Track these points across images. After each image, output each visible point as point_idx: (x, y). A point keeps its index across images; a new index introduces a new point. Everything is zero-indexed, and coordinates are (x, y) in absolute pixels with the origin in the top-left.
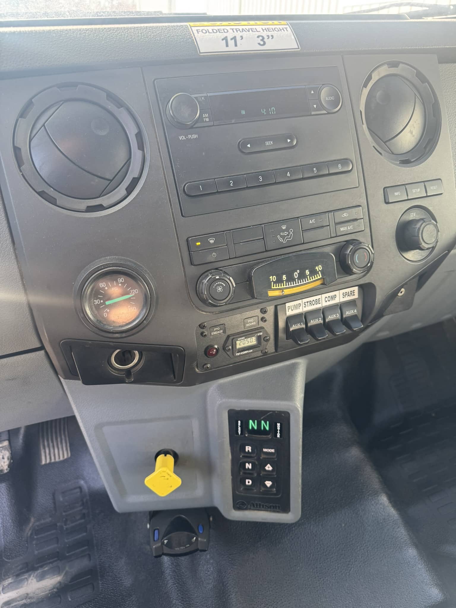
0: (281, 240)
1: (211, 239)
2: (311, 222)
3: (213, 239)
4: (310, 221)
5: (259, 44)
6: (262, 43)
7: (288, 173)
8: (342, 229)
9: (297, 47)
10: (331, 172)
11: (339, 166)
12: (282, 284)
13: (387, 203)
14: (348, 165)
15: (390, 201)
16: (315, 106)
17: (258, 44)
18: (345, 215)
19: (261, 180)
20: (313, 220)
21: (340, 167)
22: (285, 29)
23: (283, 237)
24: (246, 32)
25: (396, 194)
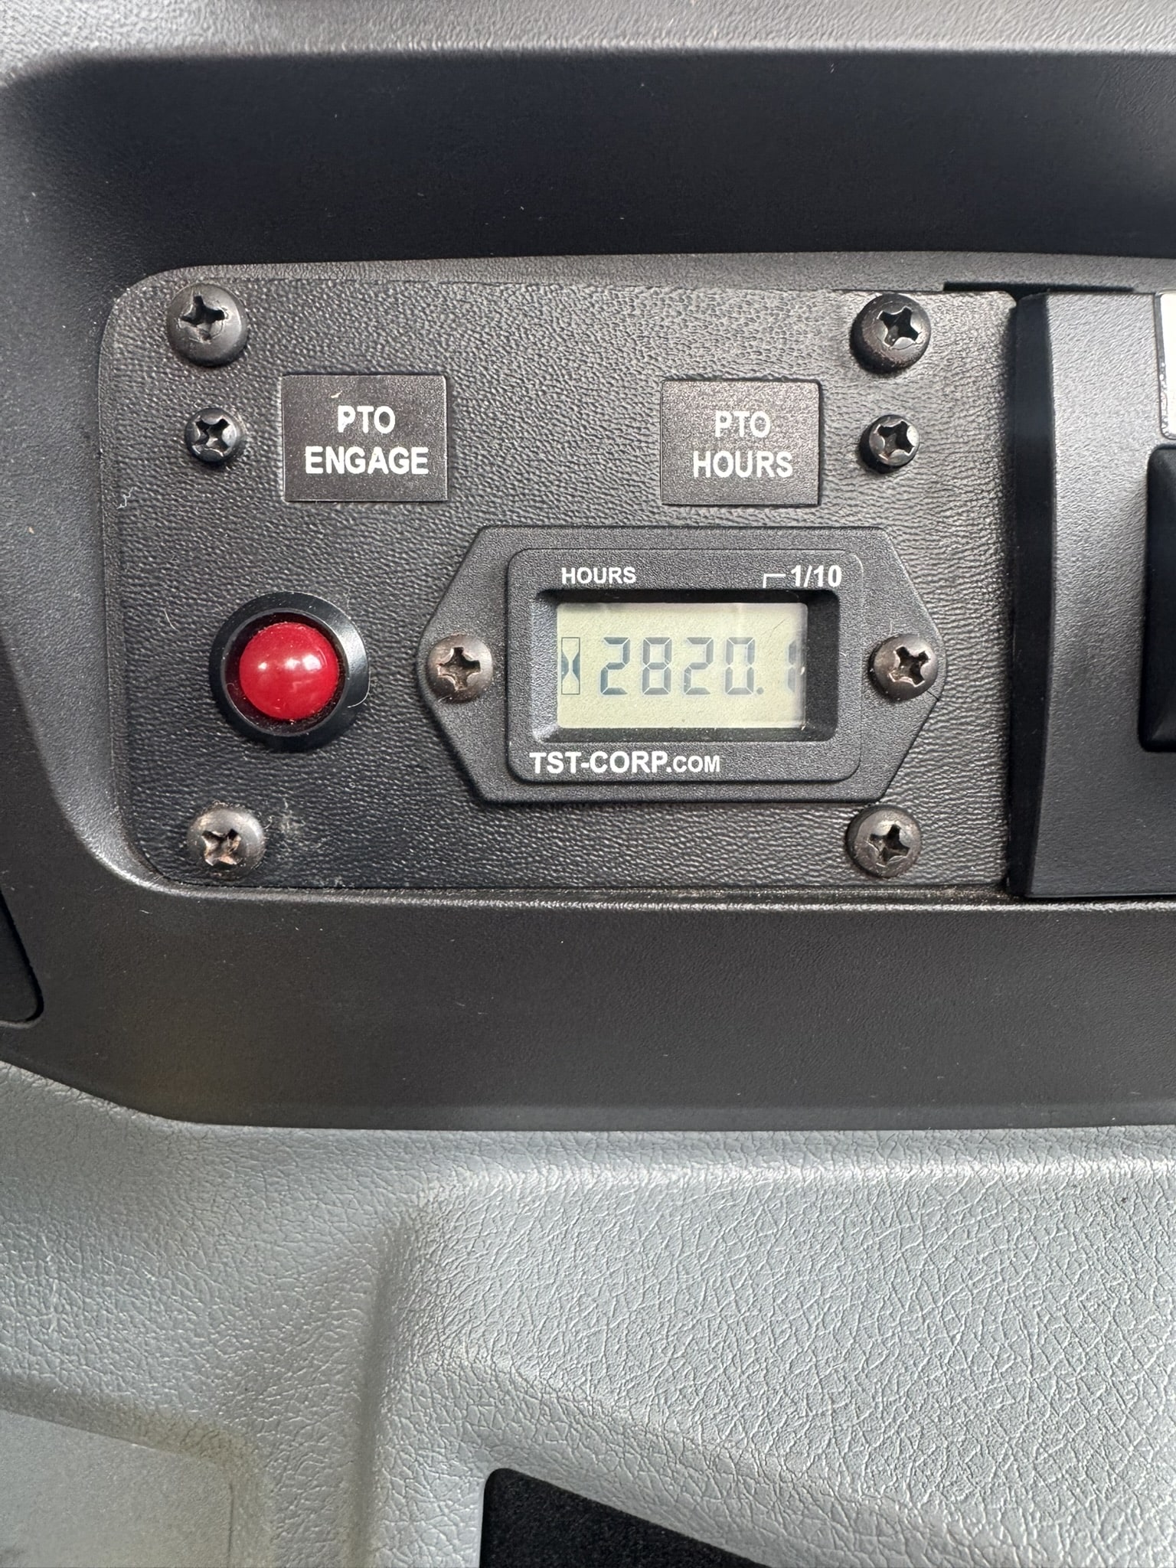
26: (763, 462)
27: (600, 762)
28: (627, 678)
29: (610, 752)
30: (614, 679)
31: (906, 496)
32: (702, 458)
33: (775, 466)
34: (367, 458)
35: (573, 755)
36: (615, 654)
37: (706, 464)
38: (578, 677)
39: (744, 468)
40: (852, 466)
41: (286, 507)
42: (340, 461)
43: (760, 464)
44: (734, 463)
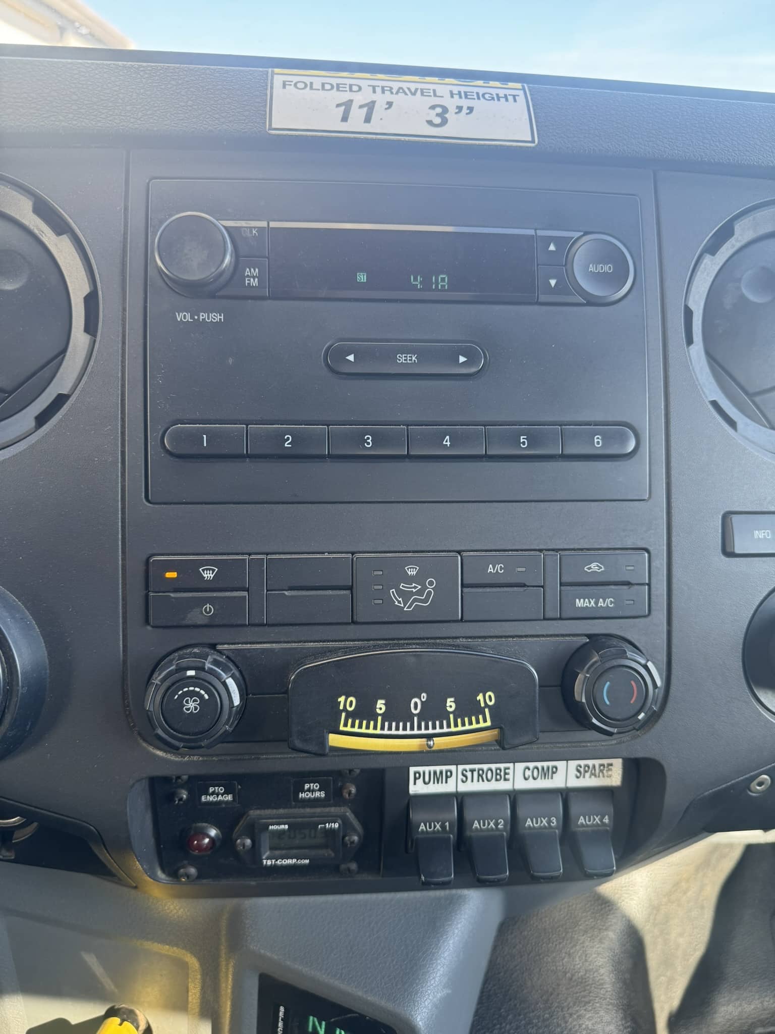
0: (399, 602)
1: (207, 569)
2: (491, 569)
3: (214, 571)
4: (491, 566)
5: (430, 123)
6: (438, 120)
7: (448, 437)
8: (580, 603)
9: (530, 139)
10: (569, 451)
11: (597, 439)
12: (372, 723)
13: (728, 553)
14: (624, 440)
15: (738, 550)
16: (553, 282)
17: (426, 123)
18: (594, 567)
19: (368, 444)
20: (498, 567)
21: (598, 443)
22: (510, 98)
23: (406, 595)
24: (406, 94)
25: (759, 534)
26: (317, 794)
27: (280, 862)
29: (282, 860)
32: (302, 793)
33: (320, 795)
34: (218, 797)
35: (273, 861)
37: (303, 795)
39: (312, 795)
42: (211, 798)
43: (316, 794)
44: (310, 795)
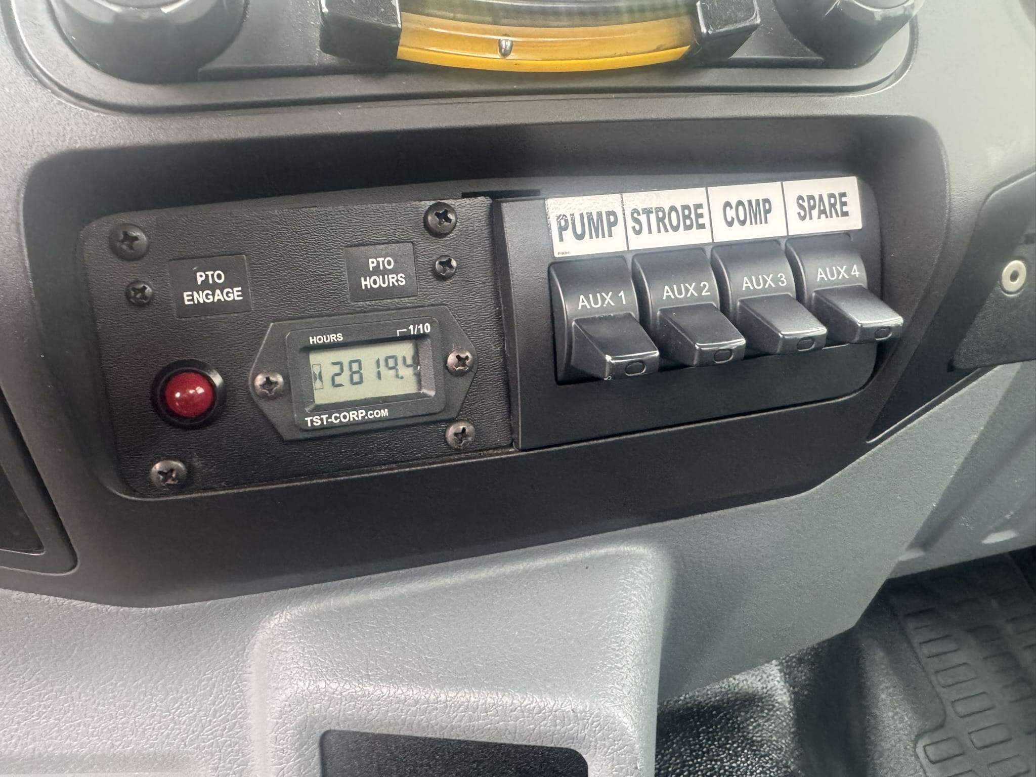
26: (392, 279)
27: (336, 418)
28: (344, 379)
29: (340, 413)
30: (338, 380)
31: (455, 288)
32: (365, 280)
33: (397, 281)
34: (213, 295)
36: (337, 369)
38: (322, 381)
40: (431, 277)
41: (179, 321)
42: (201, 297)
44: (379, 281)
